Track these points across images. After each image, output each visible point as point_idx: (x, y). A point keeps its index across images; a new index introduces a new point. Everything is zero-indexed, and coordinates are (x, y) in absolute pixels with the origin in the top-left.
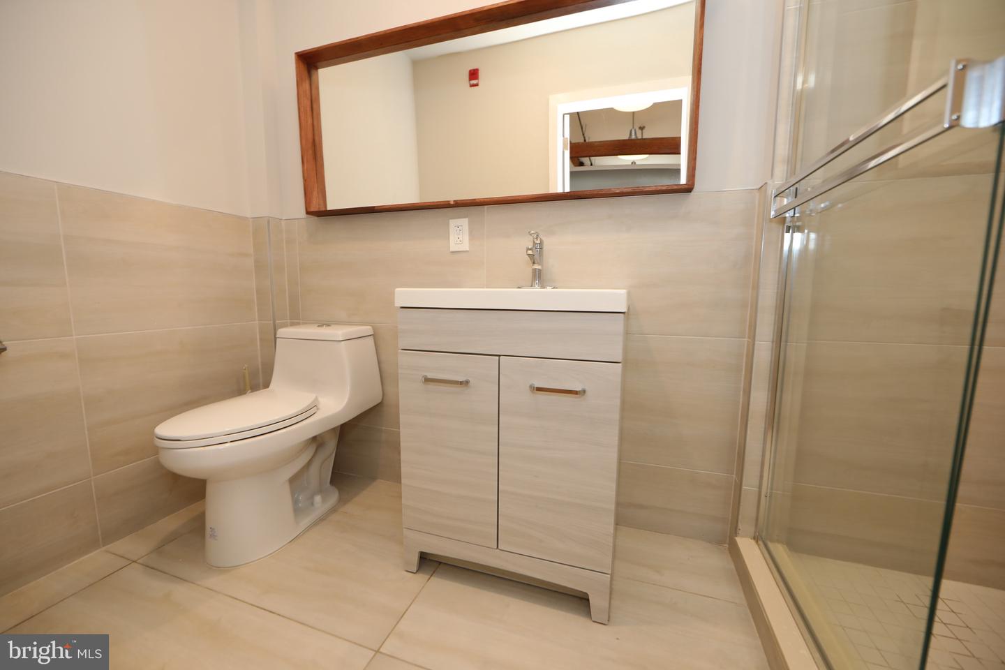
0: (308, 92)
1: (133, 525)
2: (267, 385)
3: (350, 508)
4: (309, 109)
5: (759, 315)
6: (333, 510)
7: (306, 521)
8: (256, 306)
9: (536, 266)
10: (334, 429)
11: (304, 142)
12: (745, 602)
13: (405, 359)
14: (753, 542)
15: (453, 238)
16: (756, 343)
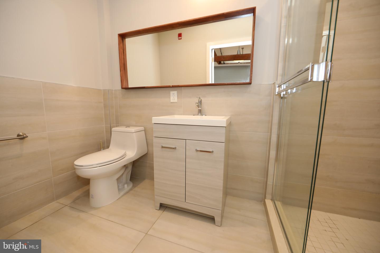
0: (122, 47)
1: (65, 194)
2: (108, 147)
3: (136, 189)
4: (122, 53)
5: (273, 126)
6: (131, 190)
7: (122, 193)
8: (104, 120)
9: (199, 108)
10: (131, 162)
11: (121, 64)
12: (266, 220)
13: (155, 140)
14: (271, 201)
15: (172, 98)
16: (272, 135)
